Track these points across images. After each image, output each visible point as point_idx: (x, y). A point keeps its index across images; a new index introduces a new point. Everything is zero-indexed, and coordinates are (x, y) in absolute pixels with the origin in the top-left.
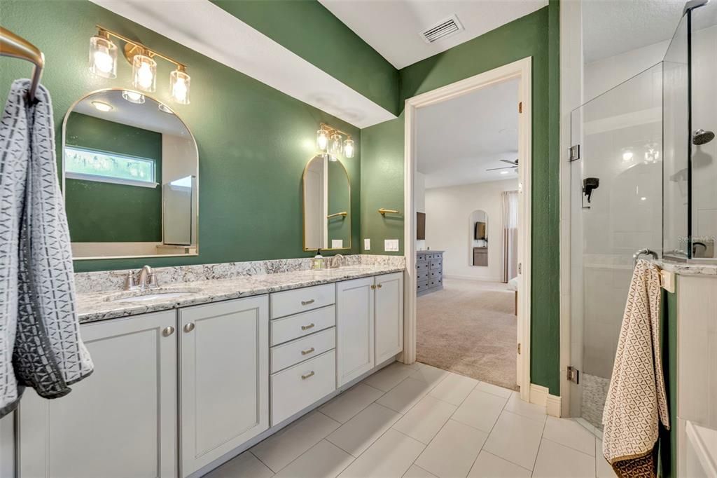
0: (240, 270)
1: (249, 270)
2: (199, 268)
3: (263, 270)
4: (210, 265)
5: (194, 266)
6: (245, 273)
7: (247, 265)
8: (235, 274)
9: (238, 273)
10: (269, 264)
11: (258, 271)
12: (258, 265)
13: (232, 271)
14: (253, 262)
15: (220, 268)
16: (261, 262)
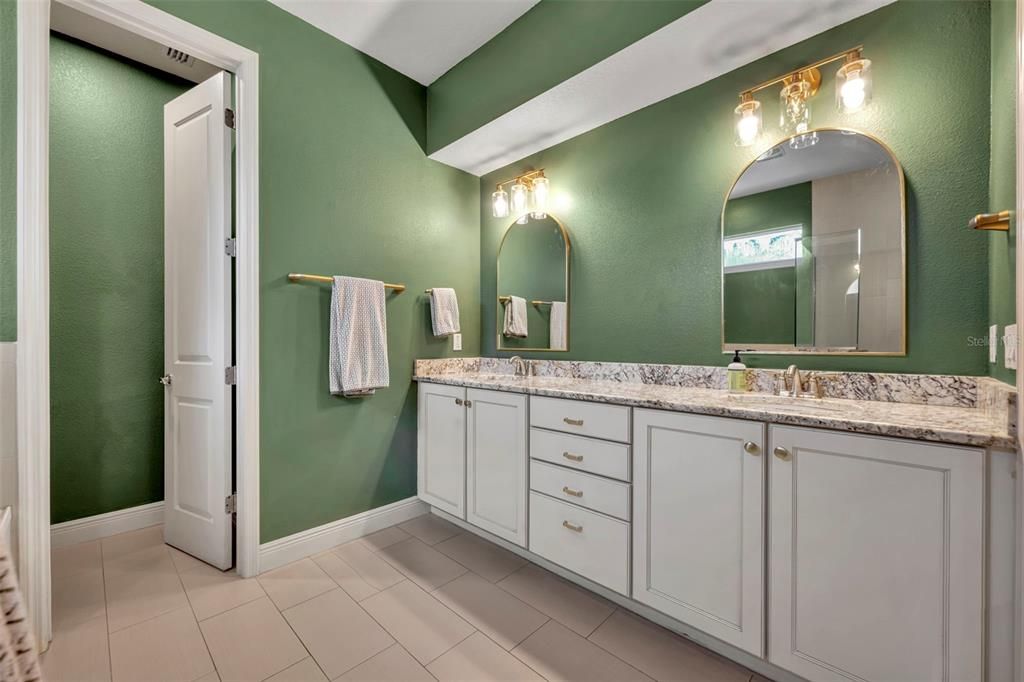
0: (607, 373)
1: (618, 374)
2: (566, 364)
3: (638, 378)
4: (576, 363)
5: (562, 362)
6: (613, 377)
7: (615, 366)
8: (602, 377)
9: (605, 376)
10: (646, 369)
11: (631, 377)
12: (630, 369)
13: (598, 372)
14: (623, 364)
15: (587, 366)
16: (635, 365)
